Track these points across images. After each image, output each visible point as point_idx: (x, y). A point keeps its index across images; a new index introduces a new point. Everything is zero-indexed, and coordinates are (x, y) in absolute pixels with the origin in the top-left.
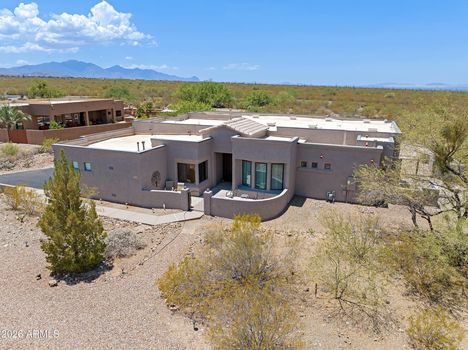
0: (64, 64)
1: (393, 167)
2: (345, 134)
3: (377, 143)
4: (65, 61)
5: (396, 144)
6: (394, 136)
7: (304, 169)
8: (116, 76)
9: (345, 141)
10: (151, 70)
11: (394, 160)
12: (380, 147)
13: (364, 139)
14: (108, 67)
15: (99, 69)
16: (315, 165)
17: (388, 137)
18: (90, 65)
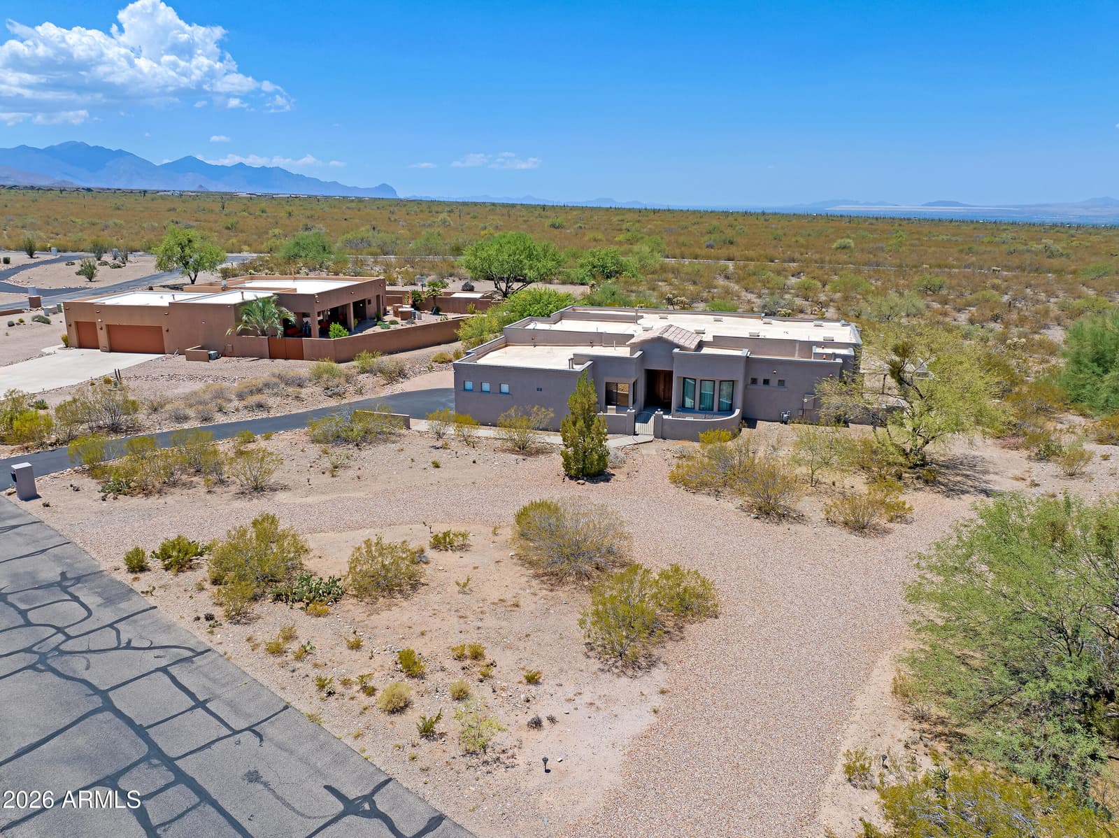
0: (50, 151)
1: (853, 381)
2: (797, 345)
3: (836, 356)
4: (55, 144)
5: (855, 358)
6: (855, 346)
7: (754, 387)
8: (187, 184)
9: (797, 352)
10: (278, 169)
11: (854, 373)
12: (839, 361)
13: (819, 350)
14: (166, 161)
15: (144, 166)
16: (766, 382)
17: (847, 348)
18: (120, 153)
